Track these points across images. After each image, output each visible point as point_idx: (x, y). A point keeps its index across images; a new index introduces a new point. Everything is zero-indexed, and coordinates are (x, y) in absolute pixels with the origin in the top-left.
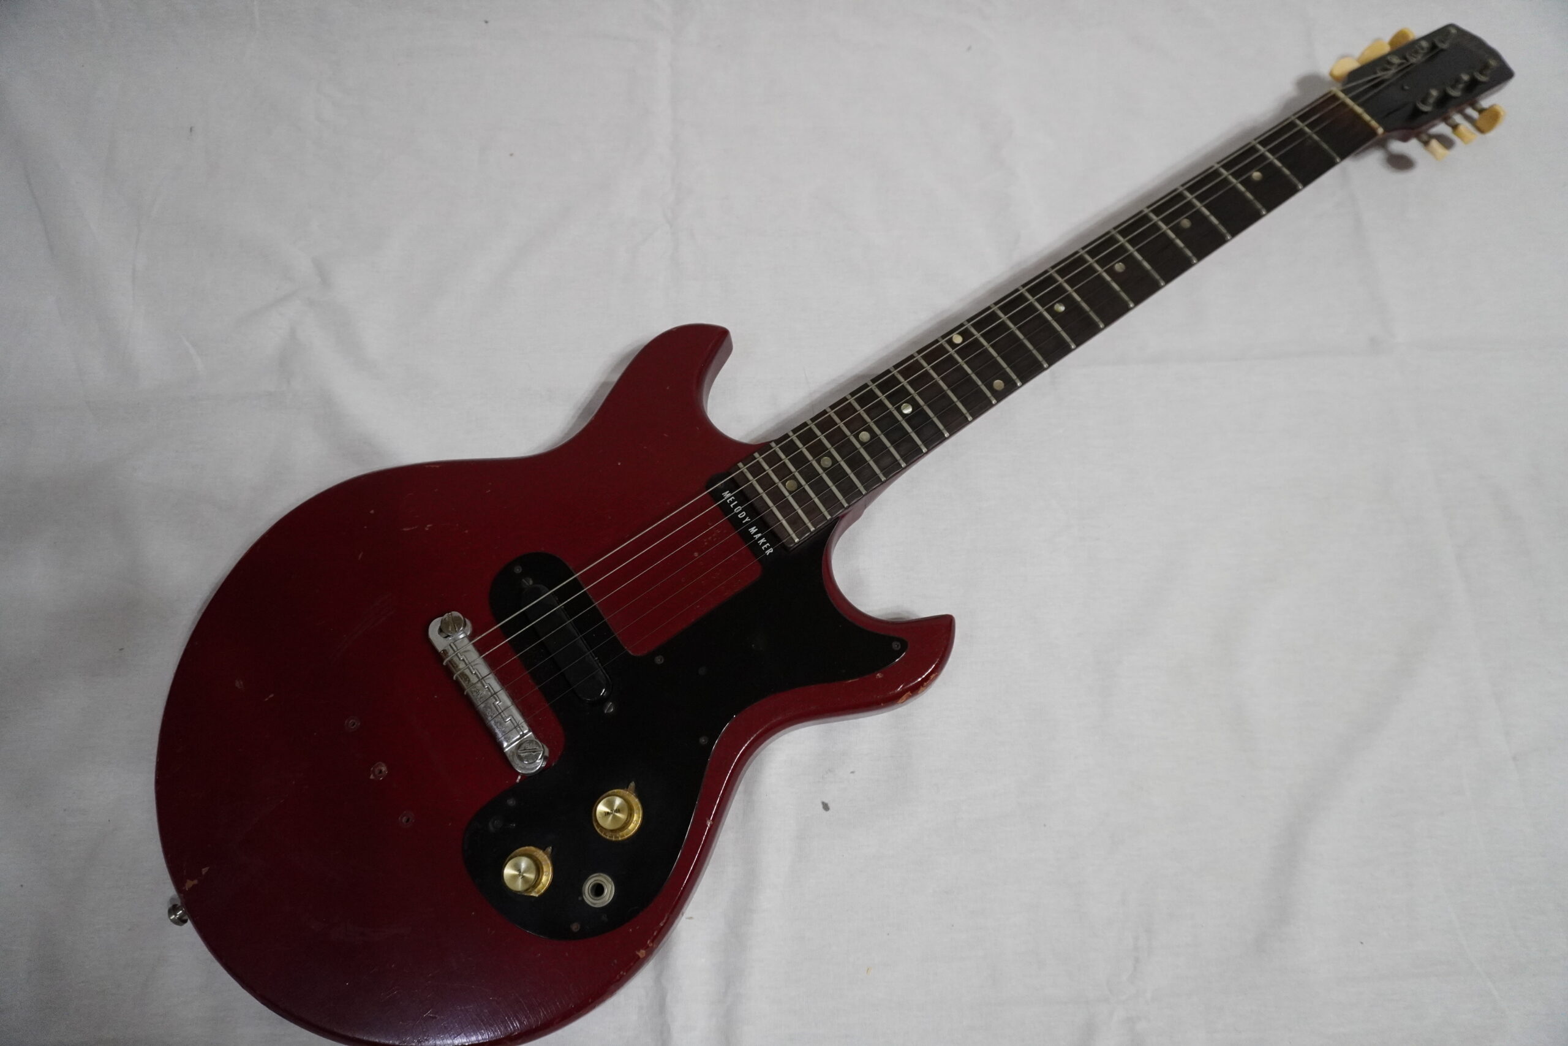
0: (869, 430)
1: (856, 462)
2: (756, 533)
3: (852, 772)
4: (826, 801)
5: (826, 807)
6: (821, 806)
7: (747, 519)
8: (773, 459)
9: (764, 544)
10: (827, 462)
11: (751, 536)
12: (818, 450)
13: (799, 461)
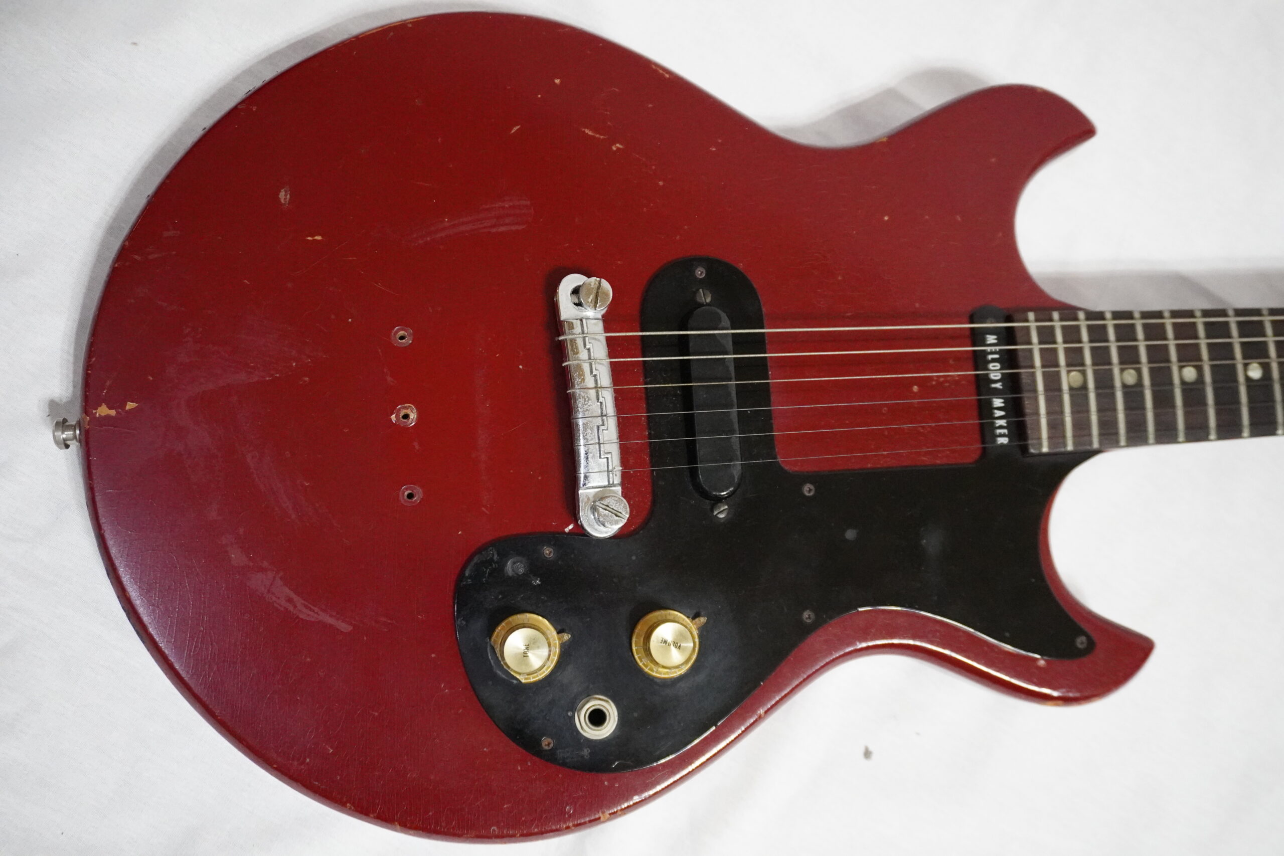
0: (1199, 369)
1: (1163, 400)
2: (999, 409)
3: (918, 734)
4: (871, 749)
5: (867, 754)
6: (862, 750)
7: (998, 385)
8: (1072, 335)
9: (1001, 427)
10: (1130, 377)
11: (991, 408)
12: (1129, 357)
13: (1101, 357)
